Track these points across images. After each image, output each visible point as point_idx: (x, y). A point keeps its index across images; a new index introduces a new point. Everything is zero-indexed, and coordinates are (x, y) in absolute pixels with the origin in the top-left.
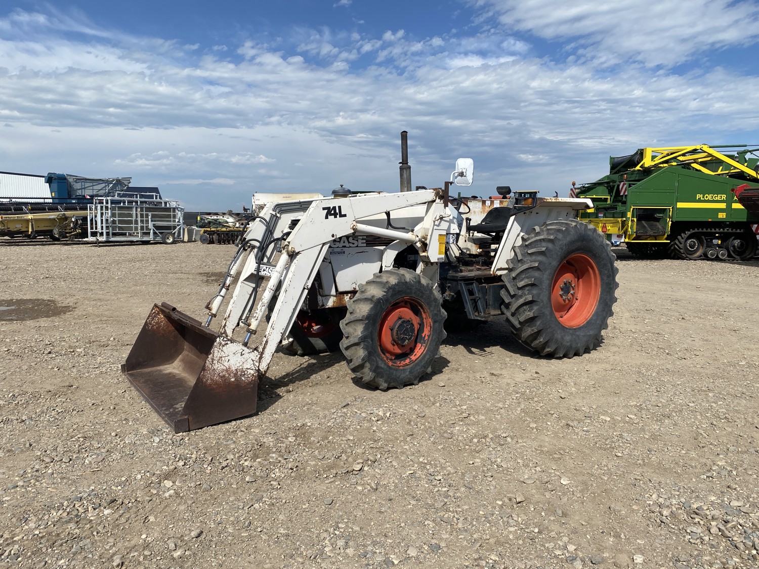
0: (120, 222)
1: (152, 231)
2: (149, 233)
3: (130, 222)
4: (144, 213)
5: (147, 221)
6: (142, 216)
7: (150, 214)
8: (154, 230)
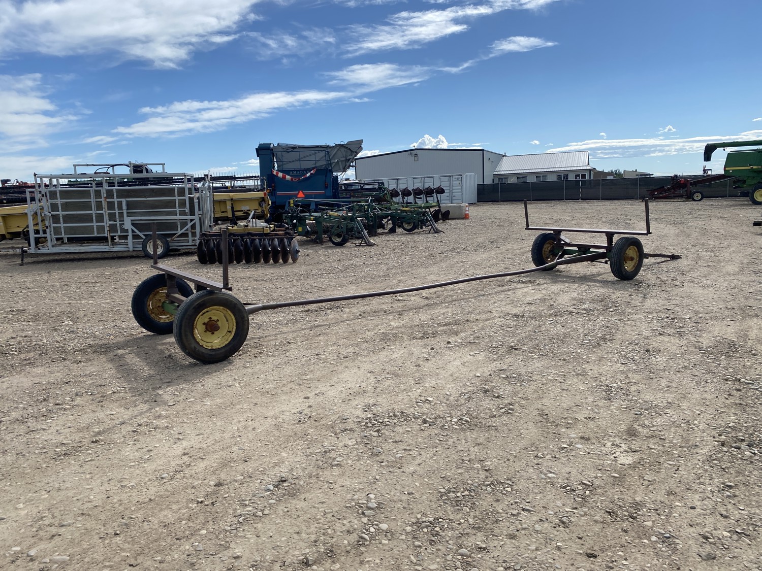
0: (67, 219)
1: (130, 234)
2: (126, 237)
3: (88, 218)
4: (116, 200)
5: (121, 215)
6: (111, 206)
7: (124, 201)
8: (133, 231)
